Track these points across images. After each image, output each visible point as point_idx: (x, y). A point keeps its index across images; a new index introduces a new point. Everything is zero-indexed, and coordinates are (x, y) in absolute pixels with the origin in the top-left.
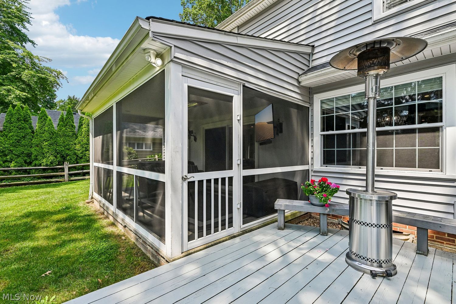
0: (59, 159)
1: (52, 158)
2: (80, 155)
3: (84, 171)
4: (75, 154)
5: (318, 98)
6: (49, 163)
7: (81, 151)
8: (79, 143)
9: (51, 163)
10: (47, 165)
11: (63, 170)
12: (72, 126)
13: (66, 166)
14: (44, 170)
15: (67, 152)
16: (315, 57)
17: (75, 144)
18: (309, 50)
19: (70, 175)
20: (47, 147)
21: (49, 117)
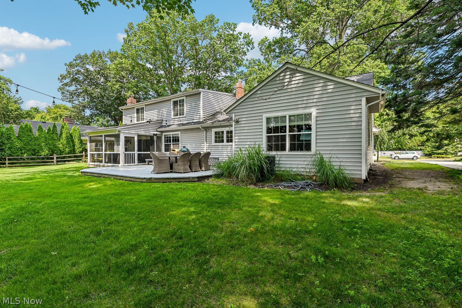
0: (51, 152)
1: (47, 152)
2: (62, 151)
3: (65, 159)
4: (59, 150)
5: (164, 134)
6: (46, 155)
7: (63, 148)
8: (62, 143)
9: (47, 155)
10: (44, 156)
11: (53, 158)
12: (57, 134)
13: (55, 156)
14: (43, 158)
15: (55, 148)
16: (163, 123)
17: (59, 144)
18: (161, 121)
19: (57, 161)
20: (44, 146)
21: (44, 129)
